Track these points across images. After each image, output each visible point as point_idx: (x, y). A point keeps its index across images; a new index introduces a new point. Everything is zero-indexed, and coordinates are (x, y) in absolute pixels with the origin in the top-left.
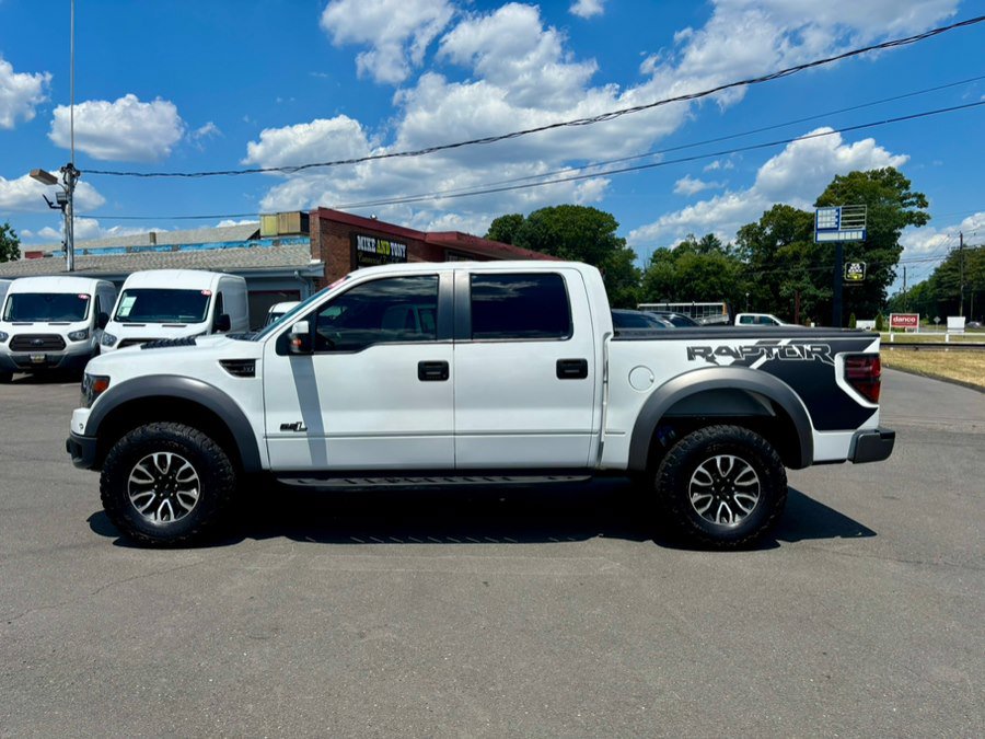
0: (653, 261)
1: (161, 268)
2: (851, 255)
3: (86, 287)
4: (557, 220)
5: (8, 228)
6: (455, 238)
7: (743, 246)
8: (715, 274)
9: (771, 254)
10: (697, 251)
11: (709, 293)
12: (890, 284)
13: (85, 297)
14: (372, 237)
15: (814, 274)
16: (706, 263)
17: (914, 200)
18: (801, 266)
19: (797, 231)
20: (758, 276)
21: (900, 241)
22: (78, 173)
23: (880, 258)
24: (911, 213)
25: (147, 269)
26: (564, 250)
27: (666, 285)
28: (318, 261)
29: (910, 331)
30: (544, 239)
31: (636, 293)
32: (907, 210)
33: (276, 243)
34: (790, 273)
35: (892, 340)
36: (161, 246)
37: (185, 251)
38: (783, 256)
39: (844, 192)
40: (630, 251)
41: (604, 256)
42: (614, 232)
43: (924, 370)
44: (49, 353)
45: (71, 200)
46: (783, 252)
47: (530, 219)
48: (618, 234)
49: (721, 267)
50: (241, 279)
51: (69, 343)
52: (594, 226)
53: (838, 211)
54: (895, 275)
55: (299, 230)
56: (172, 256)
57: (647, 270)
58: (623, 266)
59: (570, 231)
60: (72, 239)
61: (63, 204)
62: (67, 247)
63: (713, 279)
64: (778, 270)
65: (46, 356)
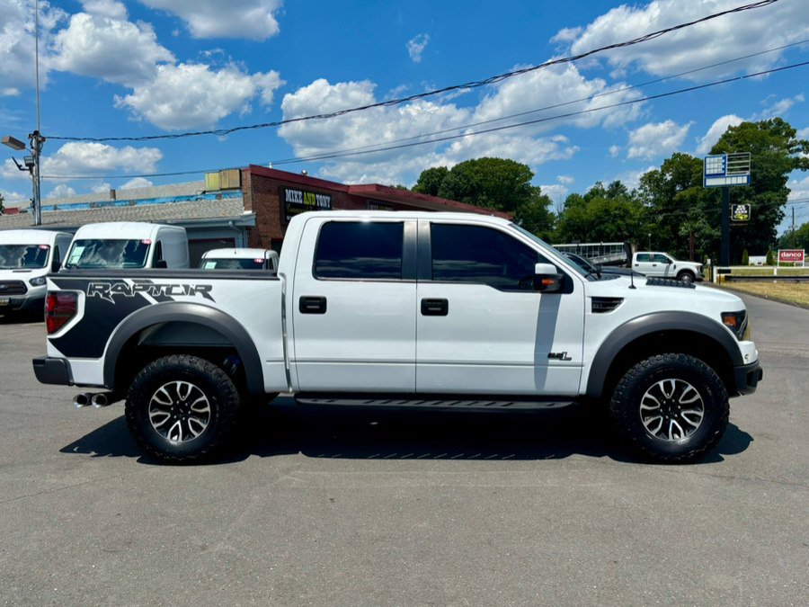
0: (566, 206)
1: (115, 221)
2: (743, 197)
3: (46, 238)
4: (478, 171)
6: (374, 189)
7: (646, 191)
8: (622, 218)
9: (671, 198)
10: (605, 197)
11: (616, 234)
12: (778, 223)
13: (45, 247)
14: (298, 190)
15: (710, 215)
16: (613, 208)
17: (800, 147)
18: (697, 209)
19: (694, 177)
20: (661, 218)
21: (787, 185)
22: (44, 139)
23: (769, 200)
24: (797, 159)
25: (103, 221)
26: (485, 198)
27: (579, 228)
28: (250, 212)
29: (798, 265)
30: (466, 189)
31: (550, 235)
32: (793, 156)
33: (219, 197)
34: (688, 215)
35: (775, 274)
36: (120, 202)
37: (139, 205)
38: (682, 200)
39: (736, 142)
40: (546, 198)
41: (522, 202)
42: (530, 181)
43: (798, 301)
44: (13, 297)
45: (38, 163)
46: (681, 196)
47: (454, 170)
48: (533, 183)
49: (627, 212)
50: (182, 229)
51: (30, 288)
52: (512, 176)
53: (724, 158)
54: (784, 215)
55: (238, 185)
56: (127, 210)
57: (560, 214)
58: (539, 211)
59: (490, 181)
60: (39, 197)
61: (30, 166)
62: (35, 204)
63: (620, 222)
64: (678, 212)
65: (10, 299)
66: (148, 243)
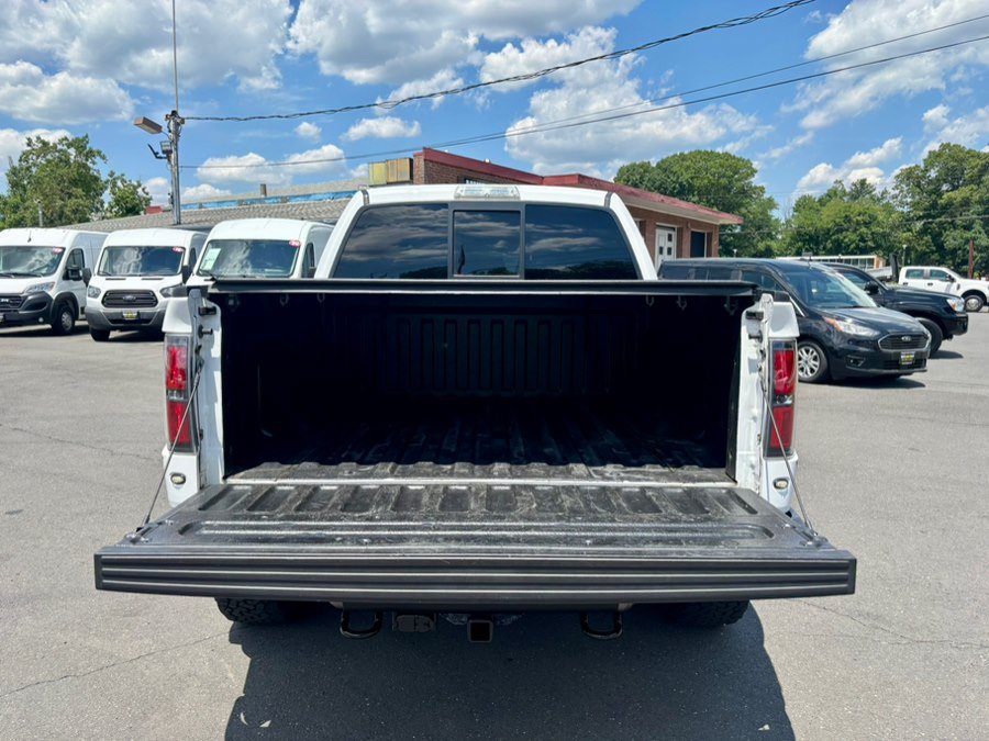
0: (795, 211)
3: (180, 239)
4: (688, 168)
5: (140, 185)
7: (902, 191)
8: (867, 224)
9: (935, 200)
10: (846, 199)
11: (858, 245)
13: (179, 250)
16: (856, 213)
18: (972, 214)
19: (967, 174)
20: (919, 225)
22: (183, 121)
27: (811, 237)
30: (674, 188)
31: (774, 245)
34: (957, 221)
36: (270, 199)
37: (292, 202)
38: (950, 204)
40: (770, 200)
41: (741, 205)
42: (752, 179)
44: (142, 310)
45: (176, 149)
46: (950, 198)
47: (659, 166)
48: (755, 182)
49: (873, 218)
51: (161, 299)
52: (730, 173)
55: (408, 178)
56: (279, 207)
57: (788, 222)
58: (761, 217)
59: (702, 179)
60: (178, 191)
61: (168, 153)
62: (174, 199)
63: (863, 230)
64: (943, 218)
65: (138, 313)
66: (297, 244)
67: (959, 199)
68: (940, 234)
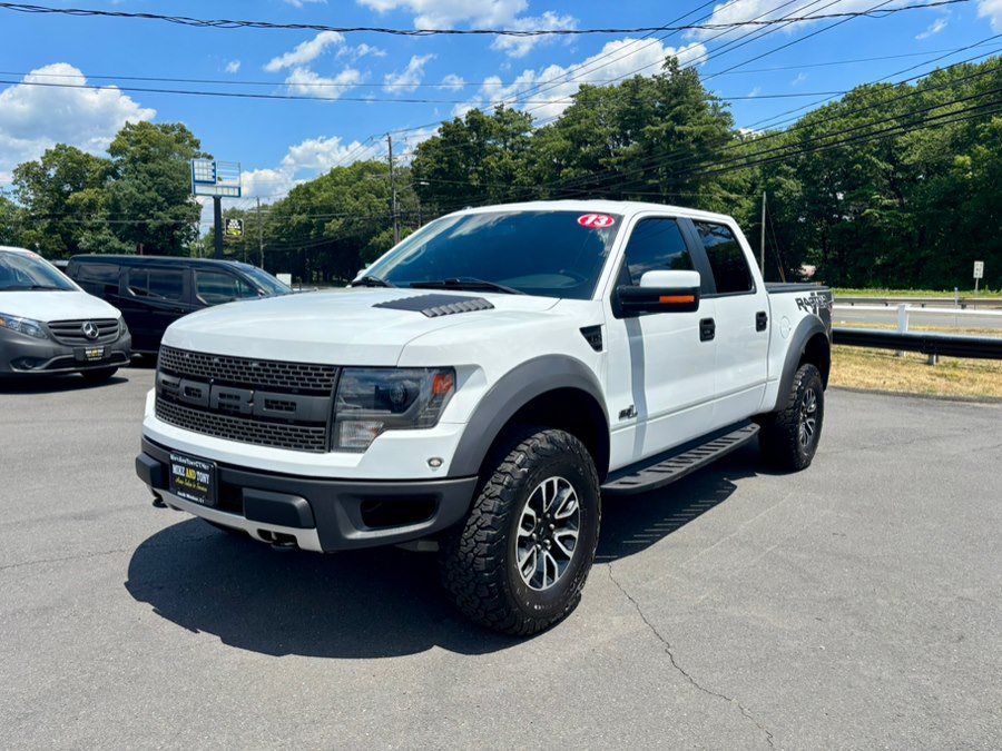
7: (22, 187)
9: (58, 200)
20: (45, 224)
53: (214, 165)
64: (68, 219)
67: (86, 200)
68: (70, 234)
